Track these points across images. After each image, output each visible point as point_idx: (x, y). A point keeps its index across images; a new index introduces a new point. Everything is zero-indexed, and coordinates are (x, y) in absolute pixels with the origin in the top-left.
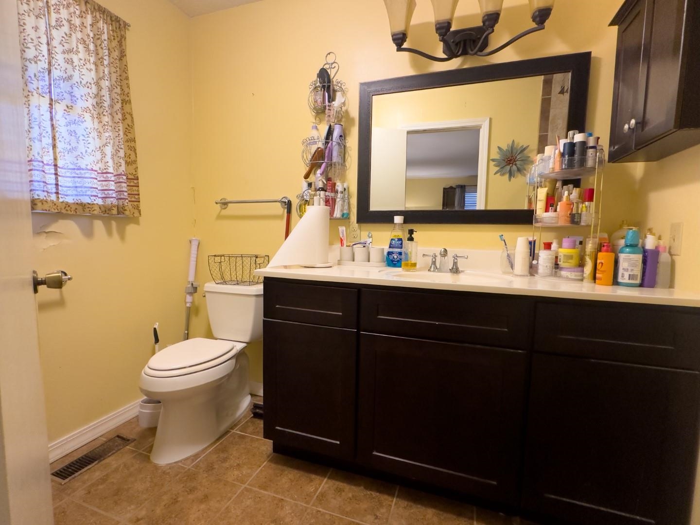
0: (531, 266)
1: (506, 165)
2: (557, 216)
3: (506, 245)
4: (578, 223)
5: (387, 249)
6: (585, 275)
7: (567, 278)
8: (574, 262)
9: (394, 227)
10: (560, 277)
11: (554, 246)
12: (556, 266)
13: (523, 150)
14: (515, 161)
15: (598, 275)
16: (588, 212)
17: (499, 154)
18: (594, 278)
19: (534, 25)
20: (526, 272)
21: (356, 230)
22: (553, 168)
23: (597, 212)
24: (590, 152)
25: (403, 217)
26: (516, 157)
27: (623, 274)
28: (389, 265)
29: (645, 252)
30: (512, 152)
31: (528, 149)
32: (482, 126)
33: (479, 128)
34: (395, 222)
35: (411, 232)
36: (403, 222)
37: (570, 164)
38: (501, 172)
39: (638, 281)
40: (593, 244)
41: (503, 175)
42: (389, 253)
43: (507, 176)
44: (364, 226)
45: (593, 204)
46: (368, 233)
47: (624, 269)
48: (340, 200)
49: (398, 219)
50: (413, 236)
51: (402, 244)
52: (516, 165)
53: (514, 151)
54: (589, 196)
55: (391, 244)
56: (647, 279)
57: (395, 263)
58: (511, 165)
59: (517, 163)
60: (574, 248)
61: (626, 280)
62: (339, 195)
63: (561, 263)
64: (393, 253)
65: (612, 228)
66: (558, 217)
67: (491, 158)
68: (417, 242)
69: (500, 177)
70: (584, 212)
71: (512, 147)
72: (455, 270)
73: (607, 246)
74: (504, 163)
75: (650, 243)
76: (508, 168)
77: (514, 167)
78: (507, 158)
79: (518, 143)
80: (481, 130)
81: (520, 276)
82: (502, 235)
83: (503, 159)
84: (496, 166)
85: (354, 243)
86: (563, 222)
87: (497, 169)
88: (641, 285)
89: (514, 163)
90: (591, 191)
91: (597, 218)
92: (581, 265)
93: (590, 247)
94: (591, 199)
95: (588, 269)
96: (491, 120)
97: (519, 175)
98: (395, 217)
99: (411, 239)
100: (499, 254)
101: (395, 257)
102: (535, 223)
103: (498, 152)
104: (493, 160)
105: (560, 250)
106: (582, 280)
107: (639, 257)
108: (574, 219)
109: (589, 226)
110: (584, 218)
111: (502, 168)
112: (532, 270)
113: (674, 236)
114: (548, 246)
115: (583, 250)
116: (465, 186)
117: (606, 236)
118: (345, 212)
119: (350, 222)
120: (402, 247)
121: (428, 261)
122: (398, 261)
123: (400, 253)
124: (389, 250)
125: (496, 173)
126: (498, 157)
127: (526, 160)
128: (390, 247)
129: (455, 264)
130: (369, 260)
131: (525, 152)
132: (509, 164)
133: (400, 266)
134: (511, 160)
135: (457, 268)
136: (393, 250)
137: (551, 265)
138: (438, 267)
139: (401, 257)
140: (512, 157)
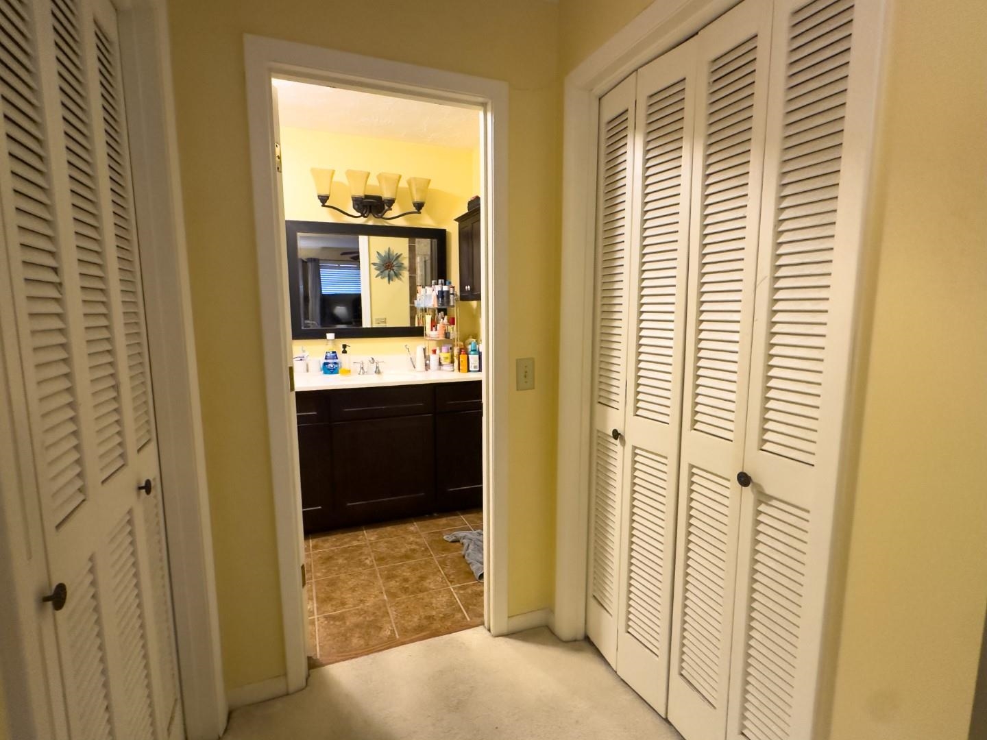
0: (426, 365)
1: (385, 270)
3: (409, 351)
4: (449, 338)
5: (323, 359)
6: (454, 368)
7: (446, 371)
8: (449, 361)
9: (327, 342)
10: (443, 370)
11: (438, 351)
12: (440, 364)
13: (398, 257)
14: (392, 266)
15: (461, 368)
16: (454, 331)
17: (378, 259)
18: (459, 369)
19: (414, 210)
20: (424, 369)
23: (457, 331)
24: (451, 296)
26: (393, 263)
27: (471, 366)
28: (325, 373)
29: (480, 353)
30: (389, 259)
31: (401, 257)
34: (328, 338)
35: (344, 346)
36: (334, 338)
37: (442, 304)
38: (381, 275)
39: (478, 369)
40: (457, 349)
41: (382, 278)
42: (326, 364)
43: (387, 279)
45: (455, 326)
47: (471, 363)
49: (330, 336)
50: (346, 349)
51: (336, 355)
52: (393, 270)
53: (391, 258)
54: (452, 322)
55: (326, 356)
57: (331, 371)
59: (395, 268)
60: (448, 352)
61: (472, 369)
63: (443, 362)
64: (329, 364)
65: (464, 339)
66: (439, 334)
67: (372, 262)
68: (349, 354)
70: (451, 332)
71: (389, 253)
72: (378, 372)
73: (464, 350)
74: (383, 268)
76: (387, 272)
77: (392, 271)
78: (385, 264)
79: (393, 252)
81: (421, 371)
82: (407, 345)
83: (382, 263)
84: (376, 269)
86: (442, 338)
87: (378, 272)
89: (392, 268)
90: (454, 319)
91: (457, 334)
92: (452, 362)
93: (456, 351)
94: (454, 324)
95: (456, 364)
97: (397, 280)
98: (326, 334)
99: (345, 352)
100: (405, 358)
101: (332, 366)
102: (425, 336)
103: (377, 257)
104: (374, 264)
105: (441, 354)
106: (453, 371)
107: (477, 356)
108: (447, 335)
109: (454, 339)
110: (451, 335)
111: (381, 272)
112: (427, 366)
114: (434, 352)
115: (453, 352)
116: (318, 260)
117: (462, 344)
120: (337, 358)
121: (358, 367)
122: (334, 369)
123: (335, 363)
124: (326, 361)
125: (377, 277)
126: (377, 261)
127: (401, 266)
128: (326, 359)
129: (377, 367)
130: (308, 371)
131: (400, 259)
132: (388, 269)
133: (337, 373)
134: (389, 266)
135: (379, 370)
136: (328, 361)
137: (437, 363)
138: (366, 370)
139: (336, 366)
140: (390, 262)
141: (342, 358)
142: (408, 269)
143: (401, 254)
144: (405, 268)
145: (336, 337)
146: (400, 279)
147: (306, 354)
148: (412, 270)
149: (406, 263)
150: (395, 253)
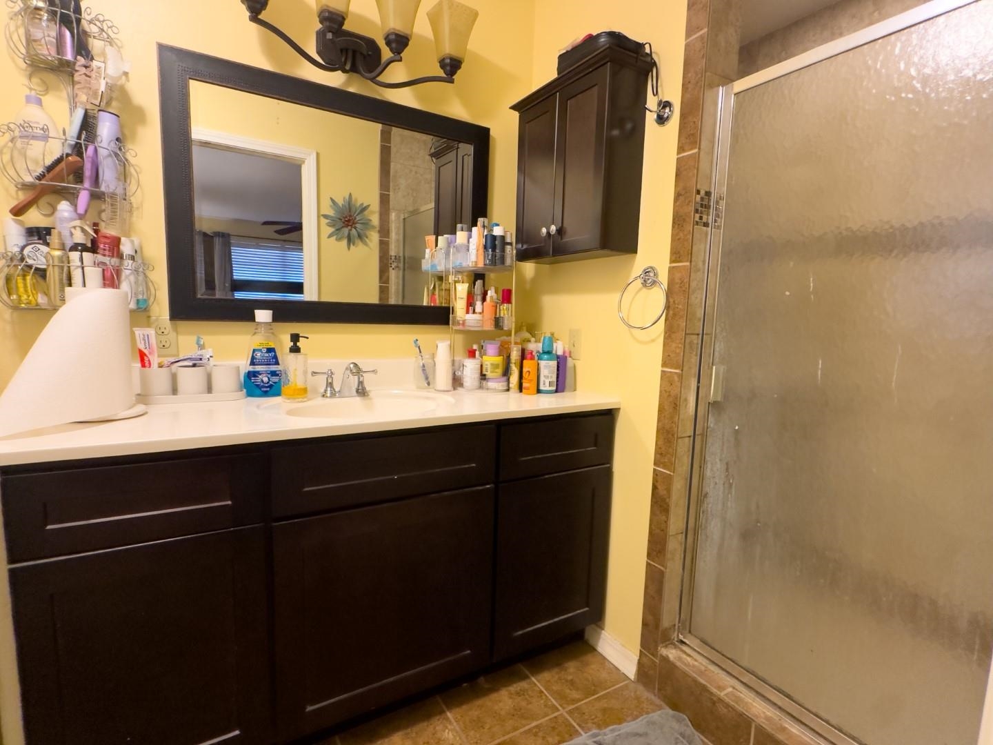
0: (455, 379)
1: (343, 227)
2: (481, 318)
3: (420, 352)
4: (501, 327)
5: (245, 366)
6: (511, 385)
7: (495, 390)
8: (500, 371)
9: (256, 329)
10: (487, 390)
12: (483, 377)
13: (364, 209)
14: (354, 223)
15: (525, 385)
16: (509, 315)
17: (333, 208)
18: (521, 388)
19: (441, 73)
20: (449, 387)
21: (166, 332)
22: (476, 262)
23: (516, 315)
25: (271, 311)
26: (355, 218)
27: (544, 381)
28: (250, 394)
29: (558, 357)
30: (350, 211)
31: (368, 210)
32: (306, 162)
33: (300, 163)
34: (256, 321)
35: (295, 338)
36: (271, 321)
37: (491, 261)
38: (337, 233)
39: (554, 388)
40: (517, 351)
41: (339, 239)
42: (251, 375)
43: (345, 242)
44: (184, 325)
46: (194, 338)
47: (545, 376)
48: (131, 274)
49: (263, 316)
50: (298, 344)
51: (275, 357)
52: (355, 228)
53: (353, 209)
54: (508, 296)
55: (253, 358)
56: (560, 386)
57: (265, 389)
58: (349, 227)
59: (358, 225)
60: (499, 356)
61: (548, 388)
62: (128, 263)
63: (489, 374)
64: (260, 374)
66: (482, 320)
67: (322, 213)
68: (306, 355)
69: (336, 242)
70: (505, 315)
71: (350, 202)
72: (362, 392)
74: (340, 224)
75: (559, 348)
76: (346, 231)
77: (354, 230)
78: (344, 218)
79: (356, 200)
80: (303, 166)
81: (444, 391)
82: (417, 340)
83: (339, 217)
84: (329, 225)
85: (173, 360)
86: (489, 326)
87: (331, 230)
88: (556, 391)
89: (353, 226)
92: (506, 373)
93: (515, 355)
94: (510, 301)
95: (514, 378)
96: (318, 154)
97: (360, 245)
98: (255, 311)
99: (295, 349)
100: (411, 364)
101: (265, 379)
102: (453, 324)
103: (331, 206)
104: (326, 216)
105: (484, 358)
106: (508, 390)
107: (554, 363)
108: (497, 322)
109: (509, 331)
110: (506, 322)
111: (337, 230)
112: (457, 382)
113: (574, 342)
114: (471, 354)
115: (509, 357)
116: (229, 235)
118: (140, 297)
119: (149, 317)
120: (277, 363)
121: (321, 382)
122: (271, 386)
123: (274, 374)
124: (251, 368)
125: (330, 236)
126: (331, 213)
127: (367, 224)
128: (252, 363)
129: (361, 383)
130: (209, 389)
131: (366, 213)
132: (347, 226)
133: (278, 394)
134: (349, 221)
135: (364, 389)
136: (258, 368)
137: (477, 375)
138: (337, 390)
139: (275, 379)
140: (350, 216)
141: (290, 363)
142: (378, 229)
143: (369, 206)
144: (373, 227)
145: (276, 318)
146: (366, 244)
147: (207, 353)
148: (384, 231)
149: (375, 220)
150: (358, 204)
